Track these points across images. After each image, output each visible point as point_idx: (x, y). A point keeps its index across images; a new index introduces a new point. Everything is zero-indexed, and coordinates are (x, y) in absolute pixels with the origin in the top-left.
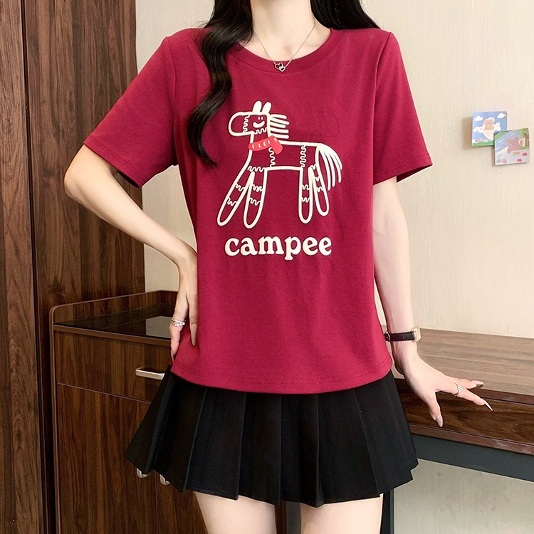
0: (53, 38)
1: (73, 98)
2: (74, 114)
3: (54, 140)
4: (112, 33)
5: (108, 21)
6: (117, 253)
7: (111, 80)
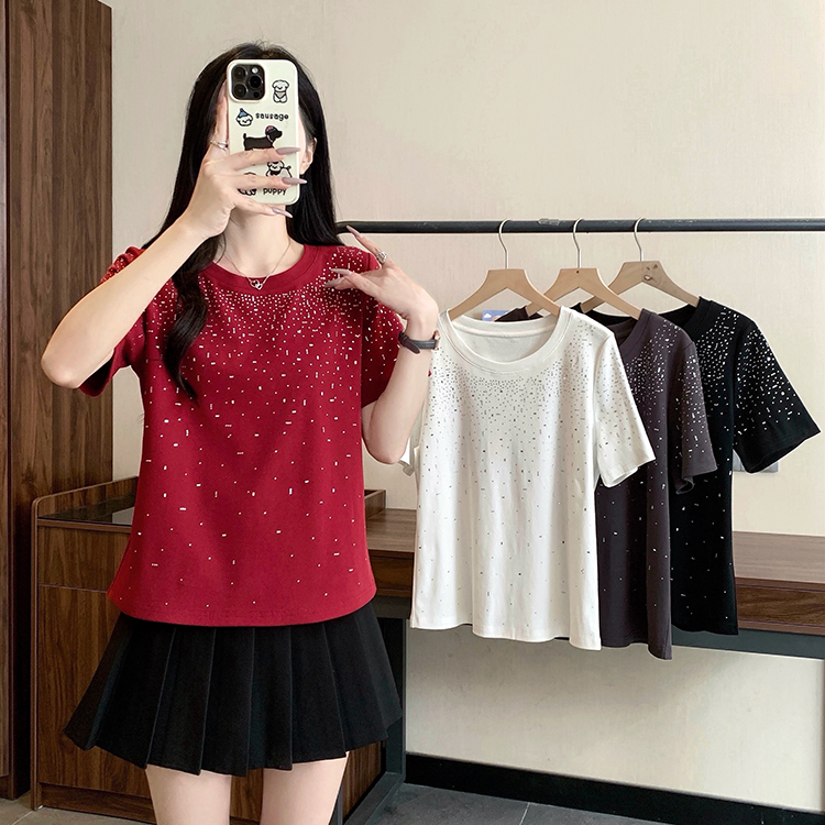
0: (34, 196)
1: (51, 261)
2: (51, 279)
3: (31, 309)
4: (88, 182)
5: (85, 170)
6: (87, 434)
7: (87, 236)
